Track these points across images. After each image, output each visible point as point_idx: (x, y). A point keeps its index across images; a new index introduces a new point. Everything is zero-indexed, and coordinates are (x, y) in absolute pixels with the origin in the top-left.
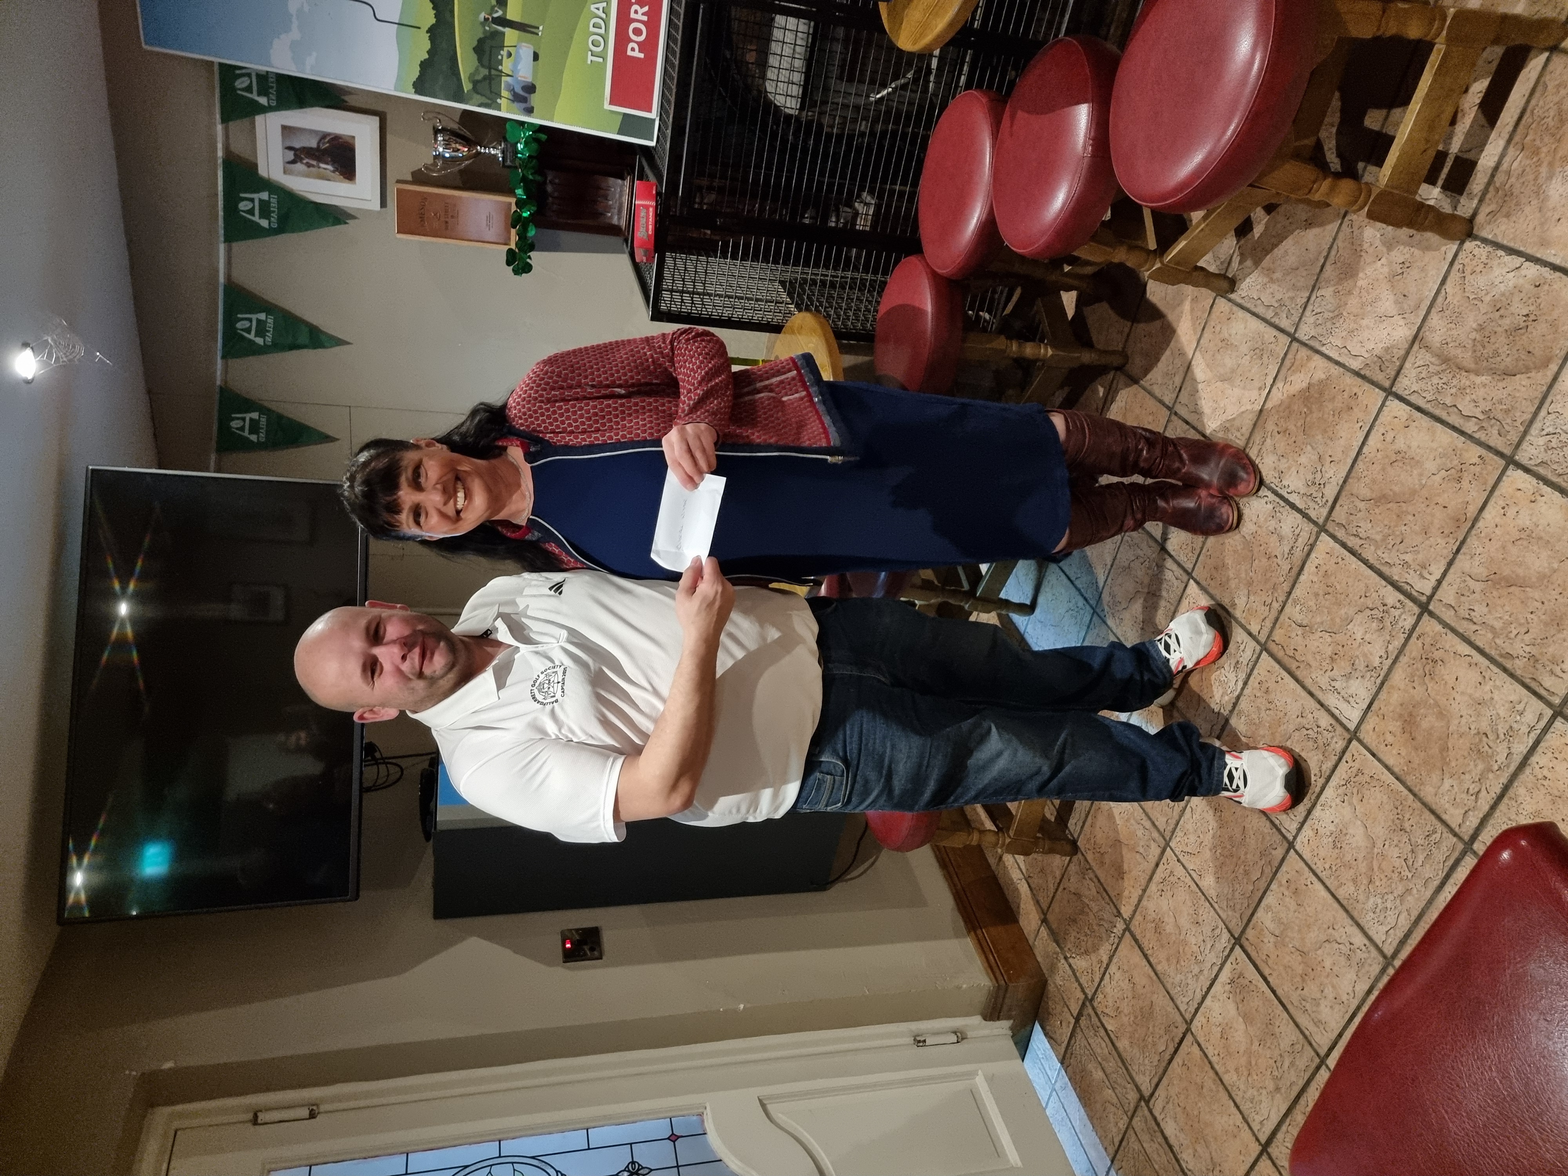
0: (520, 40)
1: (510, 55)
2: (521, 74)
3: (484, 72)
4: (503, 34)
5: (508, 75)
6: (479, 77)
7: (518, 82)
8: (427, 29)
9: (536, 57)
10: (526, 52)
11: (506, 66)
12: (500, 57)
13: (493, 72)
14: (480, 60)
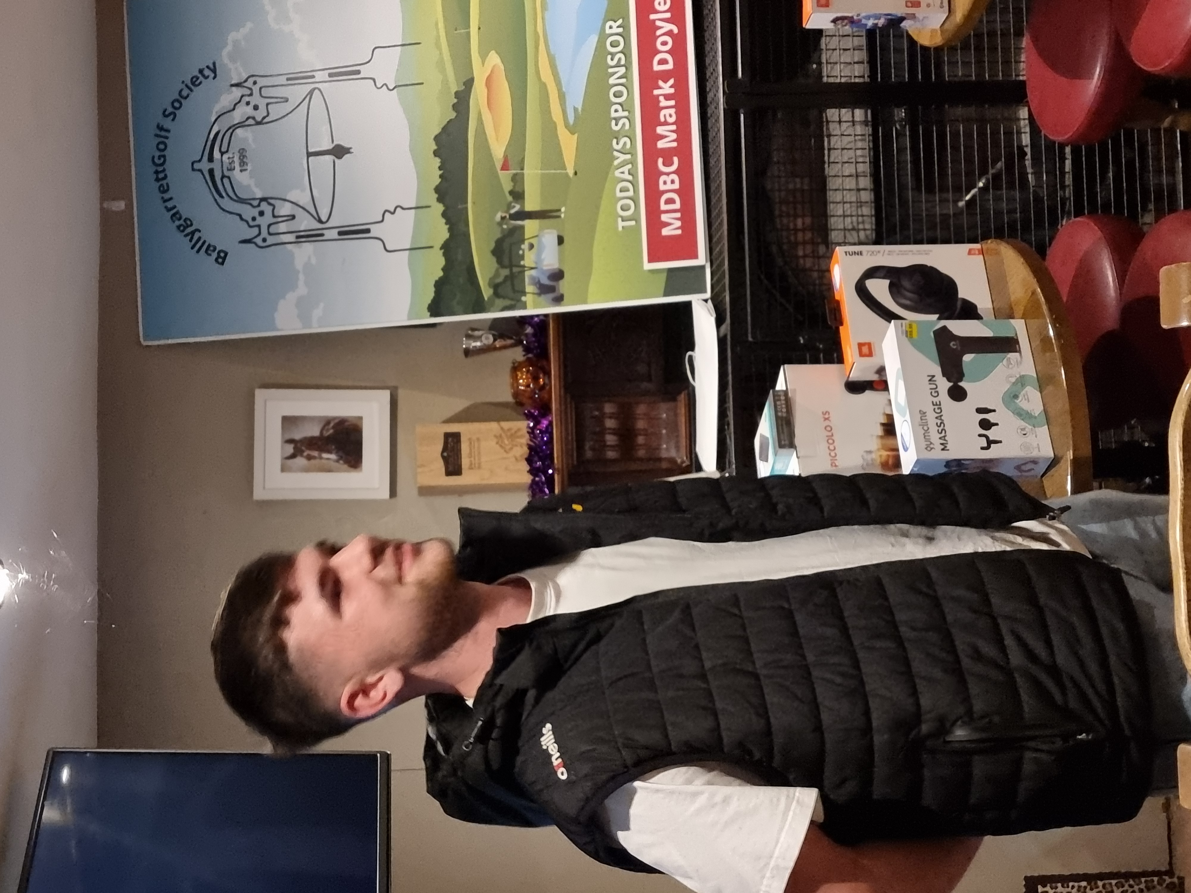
0: (541, 229)
1: (531, 246)
2: (545, 262)
3: (505, 272)
4: (522, 228)
5: (532, 268)
6: (500, 280)
7: (543, 272)
8: (440, 246)
9: (561, 240)
10: (549, 238)
11: (529, 259)
12: (521, 252)
13: (515, 270)
14: (500, 262)
